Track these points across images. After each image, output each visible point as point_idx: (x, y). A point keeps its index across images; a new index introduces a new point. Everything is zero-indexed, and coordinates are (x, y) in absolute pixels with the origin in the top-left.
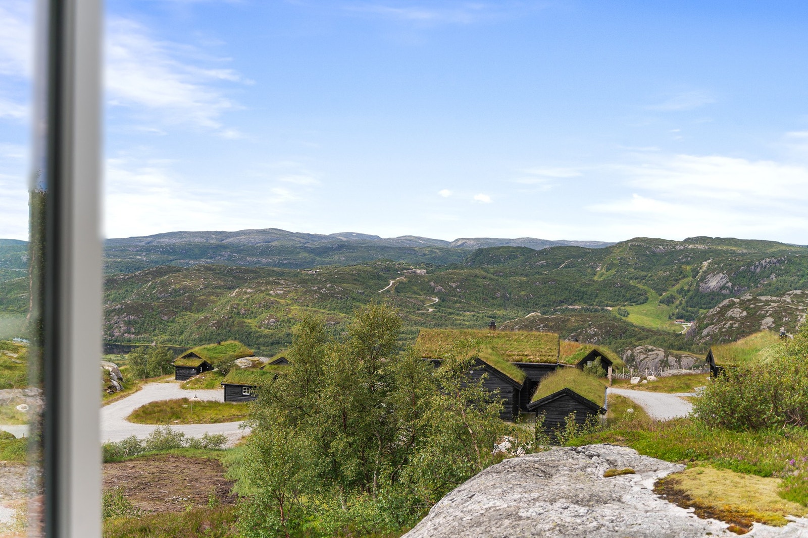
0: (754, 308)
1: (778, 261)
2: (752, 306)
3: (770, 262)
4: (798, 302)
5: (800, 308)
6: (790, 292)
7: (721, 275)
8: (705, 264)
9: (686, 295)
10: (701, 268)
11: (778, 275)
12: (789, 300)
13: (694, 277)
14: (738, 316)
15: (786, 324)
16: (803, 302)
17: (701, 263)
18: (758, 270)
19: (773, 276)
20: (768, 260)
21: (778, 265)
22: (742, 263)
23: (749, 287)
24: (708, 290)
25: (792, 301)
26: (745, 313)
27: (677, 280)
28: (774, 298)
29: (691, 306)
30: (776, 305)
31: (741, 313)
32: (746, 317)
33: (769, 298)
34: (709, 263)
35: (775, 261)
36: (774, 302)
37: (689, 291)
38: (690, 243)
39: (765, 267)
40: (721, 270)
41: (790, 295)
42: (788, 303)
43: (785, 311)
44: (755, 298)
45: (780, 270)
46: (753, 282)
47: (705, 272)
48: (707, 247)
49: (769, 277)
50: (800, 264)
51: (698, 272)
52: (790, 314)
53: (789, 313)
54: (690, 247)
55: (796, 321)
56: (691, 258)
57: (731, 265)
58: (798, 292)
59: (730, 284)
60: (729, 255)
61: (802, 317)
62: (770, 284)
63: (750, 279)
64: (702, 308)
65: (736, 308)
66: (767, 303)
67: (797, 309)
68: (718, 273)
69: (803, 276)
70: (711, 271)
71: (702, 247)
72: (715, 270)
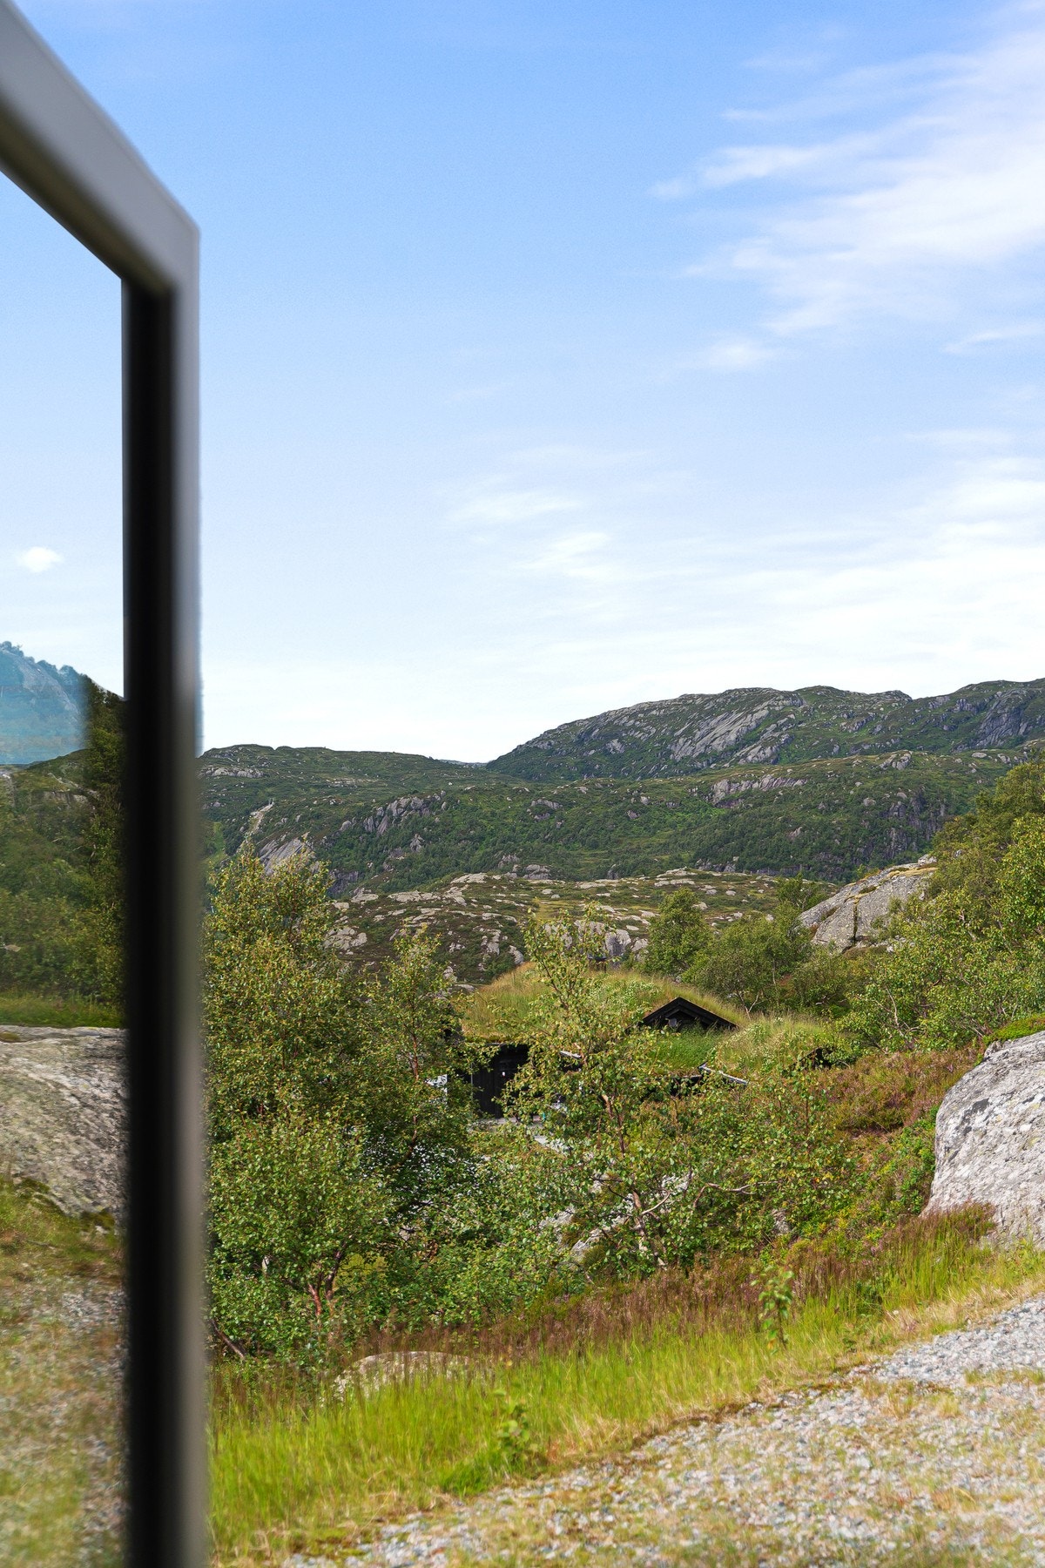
0: (383, 923)
1: (427, 803)
2: (379, 918)
3: (407, 807)
4: (481, 902)
5: (486, 916)
6: (462, 879)
7: (296, 842)
8: (258, 816)
10: (246, 828)
11: (427, 839)
12: (459, 899)
13: (232, 851)
14: (346, 946)
15: (457, 958)
16: (490, 902)
17: (248, 813)
18: (383, 826)
19: (417, 840)
20: (404, 801)
21: (426, 812)
22: (344, 811)
23: (363, 872)
25: (468, 901)
26: (363, 938)
28: (428, 896)
30: (432, 911)
31: (354, 937)
32: (366, 947)
33: (415, 895)
34: (268, 814)
35: (420, 802)
36: (428, 904)
38: (219, 763)
39: (398, 820)
40: (295, 831)
41: (460, 885)
42: (460, 906)
43: (454, 925)
44: (383, 900)
45: (432, 825)
46: (371, 859)
47: (255, 838)
48: (259, 773)
49: (407, 844)
50: (474, 809)
51: (241, 839)
52: (465, 933)
53: (462, 932)
54: (218, 772)
55: (478, 950)
56: (222, 801)
57: (318, 816)
58: (479, 878)
59: (318, 866)
60: (313, 790)
61: (490, 938)
62: (409, 863)
63: (364, 851)
65: (341, 924)
66: (412, 909)
67: (479, 920)
68: (289, 839)
69: (482, 838)
70: (273, 833)
71: (246, 773)
72: (281, 830)
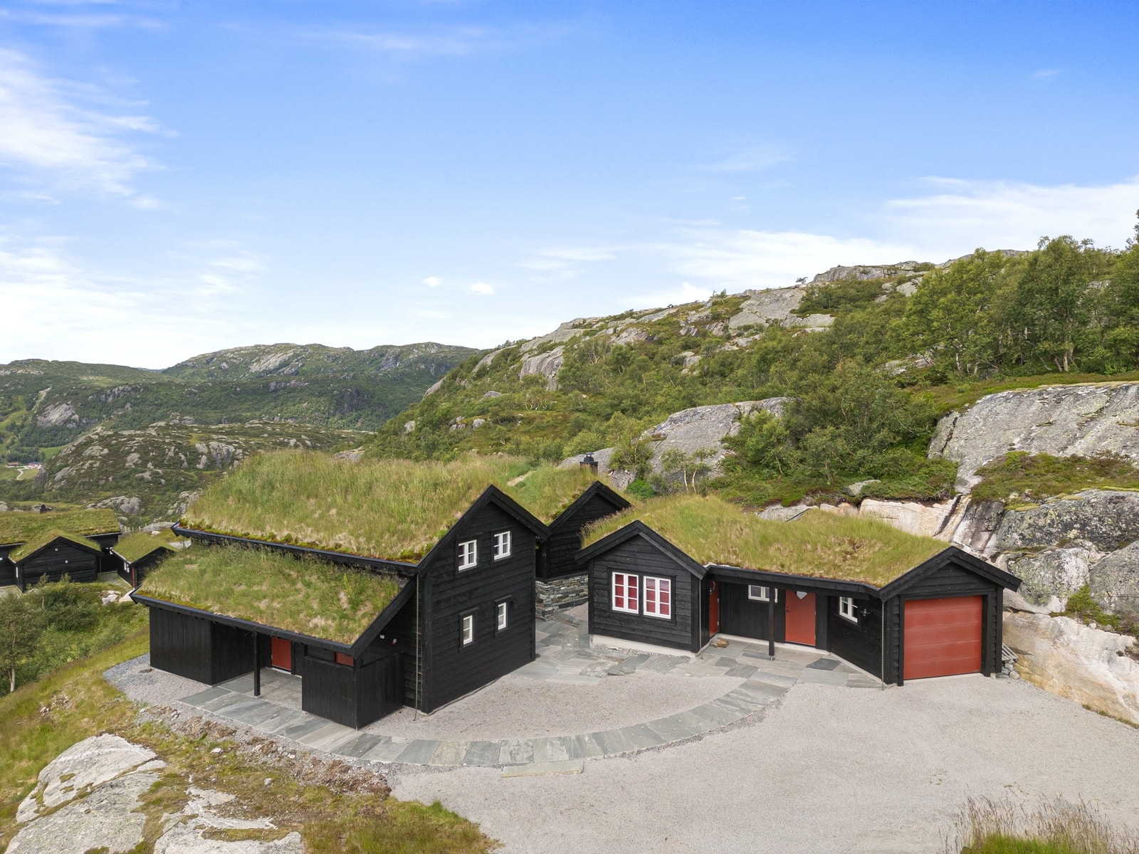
0: (117, 444)
1: (133, 389)
2: (114, 442)
3: (123, 391)
4: (165, 435)
5: (167, 441)
6: (154, 424)
7: (64, 406)
8: (43, 393)
9: (19, 432)
10: (37, 399)
11: (133, 405)
12: (154, 433)
13: (29, 409)
14: (98, 454)
15: (153, 459)
16: (169, 434)
17: (38, 392)
18: (110, 399)
19: (128, 405)
20: (121, 388)
21: (133, 393)
22: (90, 392)
23: (100, 419)
24: (49, 425)
25: (158, 434)
26: (106, 451)
27: (5, 414)
28: (138, 432)
29: (27, 445)
30: (141, 439)
31: (102, 450)
32: (107, 454)
33: (132, 432)
34: (48, 393)
35: (130, 389)
36: (139, 436)
37: (23, 426)
38: (20, 368)
39: (118, 396)
40: (65, 400)
41: (154, 427)
42: (154, 437)
43: (152, 445)
44: (116, 434)
45: (136, 399)
46: (105, 413)
47: (42, 403)
48: (42, 373)
49: (123, 407)
50: (157, 392)
51: (34, 404)
52: (158, 448)
53: (156, 447)
54: (19, 372)
55: (164, 455)
56: (22, 385)
57: (76, 394)
58: (162, 424)
59: (76, 417)
60: (72, 382)
61: (169, 450)
62: (125, 415)
63: (101, 410)
64: (42, 446)
65: (95, 445)
66: (131, 438)
67: (164, 442)
68: (60, 404)
69: (161, 405)
70: (52, 400)
71: (35, 372)
72: (57, 400)
